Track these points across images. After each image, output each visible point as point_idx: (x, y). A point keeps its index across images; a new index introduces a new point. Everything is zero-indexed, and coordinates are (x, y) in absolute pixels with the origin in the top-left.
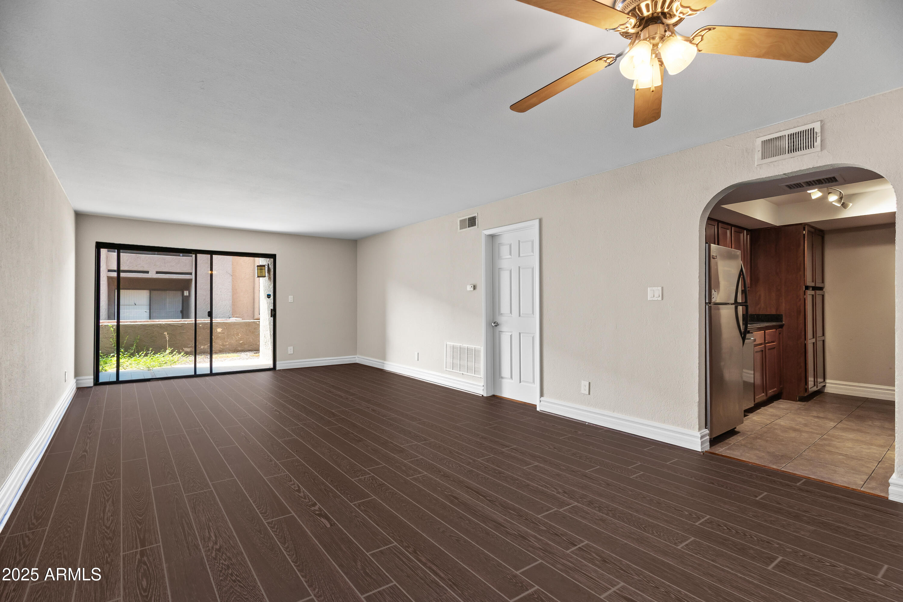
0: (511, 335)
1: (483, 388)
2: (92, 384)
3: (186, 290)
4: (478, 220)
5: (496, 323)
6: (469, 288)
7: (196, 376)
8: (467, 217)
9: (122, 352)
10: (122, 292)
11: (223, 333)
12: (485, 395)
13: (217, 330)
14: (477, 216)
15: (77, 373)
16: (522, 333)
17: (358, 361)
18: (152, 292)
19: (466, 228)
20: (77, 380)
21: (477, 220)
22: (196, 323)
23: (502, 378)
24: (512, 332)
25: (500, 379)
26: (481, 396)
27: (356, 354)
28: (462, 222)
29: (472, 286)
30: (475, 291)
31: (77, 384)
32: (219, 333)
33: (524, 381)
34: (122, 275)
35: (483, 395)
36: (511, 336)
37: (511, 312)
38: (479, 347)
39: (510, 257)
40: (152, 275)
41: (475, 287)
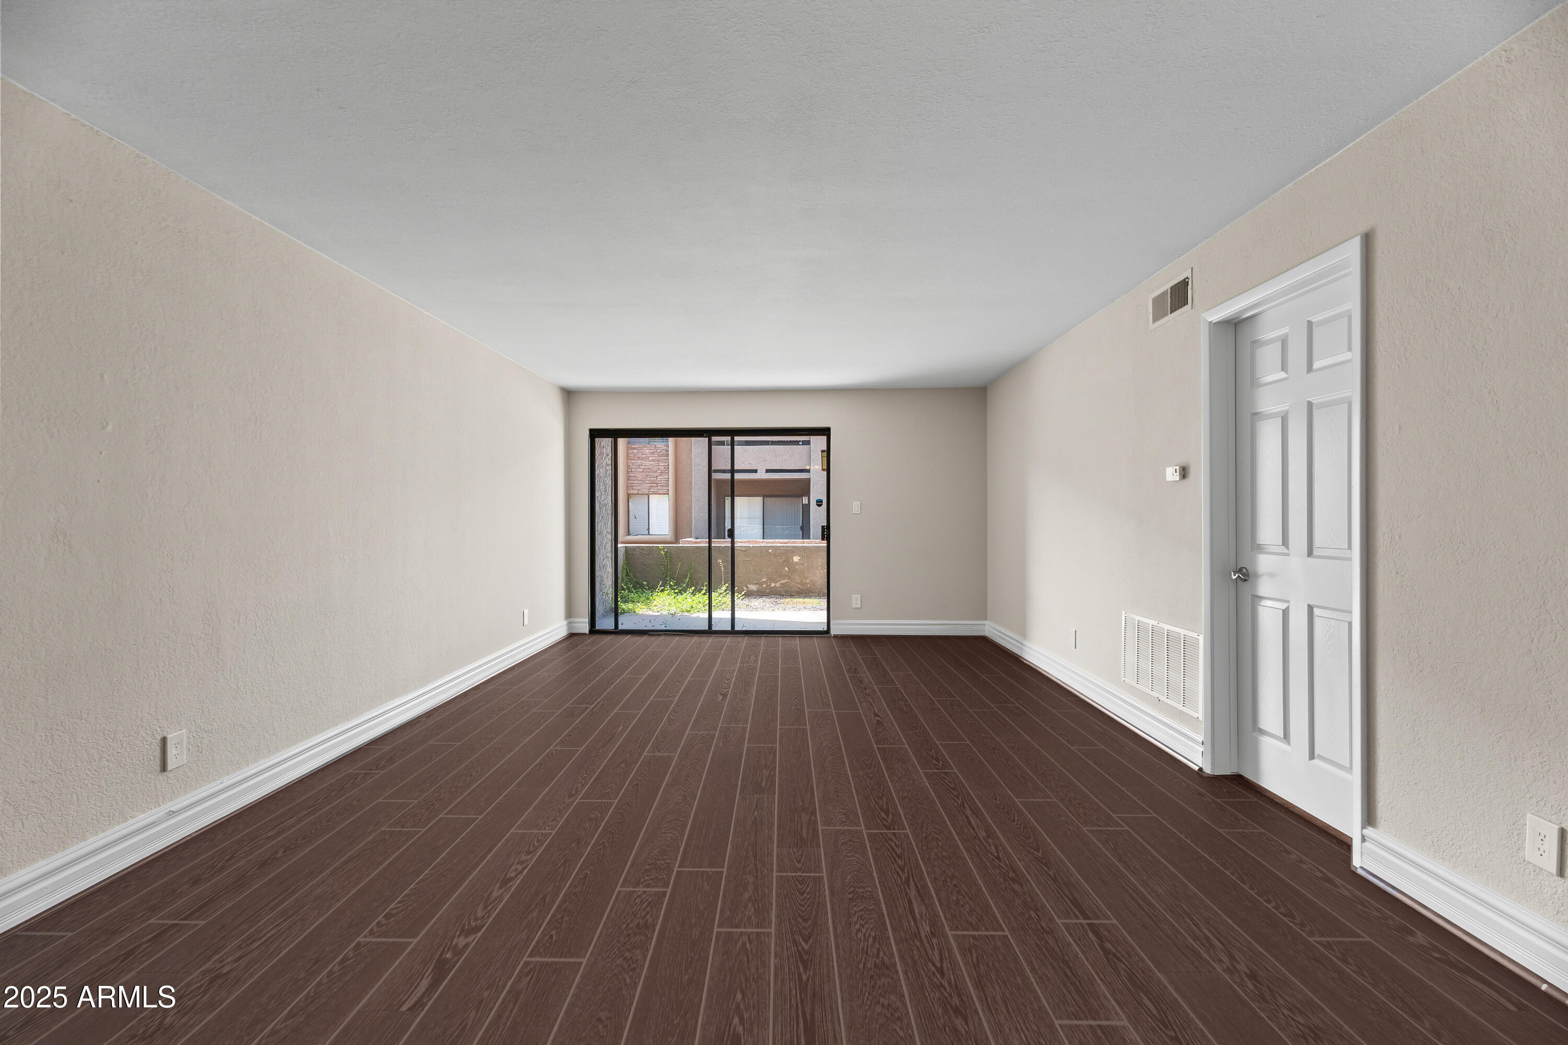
0: (1283, 611)
1: (1201, 749)
2: (587, 631)
3: (805, 496)
4: (1192, 288)
5: (1244, 570)
6: (1172, 474)
7: (710, 632)
8: (1168, 286)
9: (671, 586)
10: (737, 499)
11: (802, 564)
12: (1208, 770)
13: (792, 559)
14: (1190, 276)
15: (570, 613)
16: (1318, 607)
17: (987, 633)
18: (765, 499)
19: (1165, 315)
20: (569, 623)
21: (1189, 287)
22: (710, 547)
23: (1262, 732)
24: (1288, 602)
25: (1254, 734)
26: (1196, 768)
27: (986, 619)
28: (1158, 301)
29: (1178, 467)
30: (1184, 480)
31: (569, 628)
32: (796, 563)
33: (1322, 758)
34: (738, 476)
35: (1201, 769)
36: (1286, 613)
37: (1285, 542)
38: (1194, 635)
39: (1283, 375)
40: (761, 475)
41: (1184, 473)
